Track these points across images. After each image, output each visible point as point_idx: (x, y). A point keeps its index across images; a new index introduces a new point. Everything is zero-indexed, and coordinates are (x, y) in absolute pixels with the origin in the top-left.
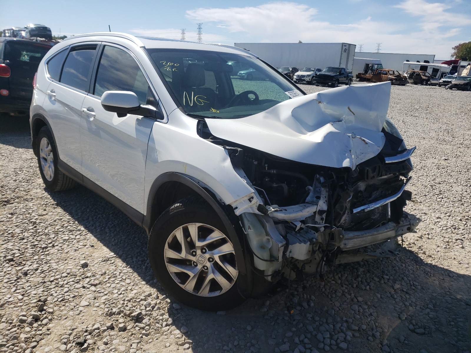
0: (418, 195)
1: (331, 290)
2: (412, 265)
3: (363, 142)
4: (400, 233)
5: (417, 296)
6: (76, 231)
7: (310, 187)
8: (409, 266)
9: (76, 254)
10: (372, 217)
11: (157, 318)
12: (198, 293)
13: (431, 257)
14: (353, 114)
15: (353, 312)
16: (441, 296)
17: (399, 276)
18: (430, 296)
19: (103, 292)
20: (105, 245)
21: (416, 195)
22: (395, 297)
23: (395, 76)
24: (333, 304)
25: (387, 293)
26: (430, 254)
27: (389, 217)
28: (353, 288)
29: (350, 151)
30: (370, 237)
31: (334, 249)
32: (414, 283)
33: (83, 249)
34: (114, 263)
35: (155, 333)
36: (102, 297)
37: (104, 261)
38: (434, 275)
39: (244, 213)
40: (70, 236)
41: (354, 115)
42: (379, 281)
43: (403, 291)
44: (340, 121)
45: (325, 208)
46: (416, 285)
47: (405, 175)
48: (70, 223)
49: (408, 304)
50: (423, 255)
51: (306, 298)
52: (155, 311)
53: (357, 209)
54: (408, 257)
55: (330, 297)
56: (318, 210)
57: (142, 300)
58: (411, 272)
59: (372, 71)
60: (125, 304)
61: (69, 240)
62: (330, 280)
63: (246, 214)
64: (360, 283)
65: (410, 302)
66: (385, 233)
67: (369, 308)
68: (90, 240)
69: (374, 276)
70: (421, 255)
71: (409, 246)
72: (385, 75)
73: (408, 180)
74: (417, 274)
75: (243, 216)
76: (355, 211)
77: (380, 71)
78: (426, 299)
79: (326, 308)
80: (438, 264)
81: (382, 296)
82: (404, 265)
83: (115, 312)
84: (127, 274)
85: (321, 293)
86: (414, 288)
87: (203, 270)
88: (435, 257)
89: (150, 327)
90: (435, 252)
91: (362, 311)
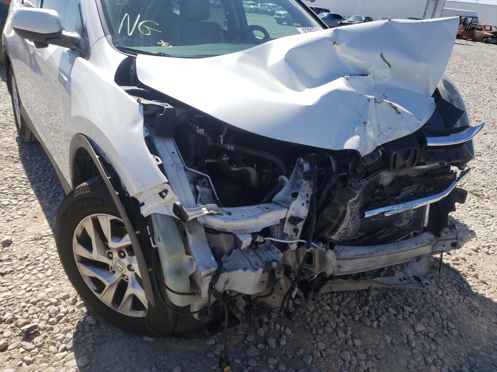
0: (487, 186)
1: (320, 320)
2: (453, 293)
3: (394, 110)
4: (440, 248)
5: (448, 347)
6: (23, 194)
7: (285, 178)
8: (448, 295)
9: (6, 226)
10: (397, 225)
11: (56, 335)
12: (117, 308)
13: (485, 283)
14: (388, 66)
15: (341, 363)
16: (486, 352)
17: (428, 309)
18: (469, 350)
19: (8, 286)
20: (47, 218)
21: (484, 186)
22: (414, 345)
23: (492, 33)
24: (316, 345)
25: (402, 336)
26: (484, 279)
27: (426, 225)
28: (354, 321)
29: (365, 123)
30: (386, 256)
31: (314, 276)
32: (449, 324)
33: (19, 219)
34: (46, 244)
35: (41, 362)
36: (3, 292)
37: (35, 239)
38: (483, 313)
39: (155, 214)
40: (11, 201)
41: (390, 67)
42: (395, 315)
43: (428, 336)
44: (364, 75)
45: (303, 212)
46: (451, 328)
47: (460, 166)
48: (22, 184)
49: (431, 361)
50: (474, 279)
51: (278, 330)
52: (60, 323)
53: (372, 211)
54: (450, 280)
55: (314, 332)
56: (288, 216)
57: (51, 304)
58: (449, 304)
59: (464, 26)
60: (26, 308)
61: (7, 206)
62: (324, 304)
63: (157, 215)
64: (366, 314)
65: (435, 357)
66: (413, 250)
67: (367, 360)
68: (33, 208)
69: (390, 305)
70: (470, 278)
71: (455, 262)
72: (480, 31)
73: (463, 174)
74: (457, 310)
75: (153, 218)
76: (368, 215)
77: (474, 26)
78: (462, 354)
79: (301, 351)
80: (493, 296)
81: (394, 341)
82: (440, 293)
83: (6, 319)
84: (53, 261)
85: (304, 324)
86: (446, 332)
87: (123, 279)
88: (492, 284)
89: (39, 350)
90: (493, 276)
91: (354, 363)
